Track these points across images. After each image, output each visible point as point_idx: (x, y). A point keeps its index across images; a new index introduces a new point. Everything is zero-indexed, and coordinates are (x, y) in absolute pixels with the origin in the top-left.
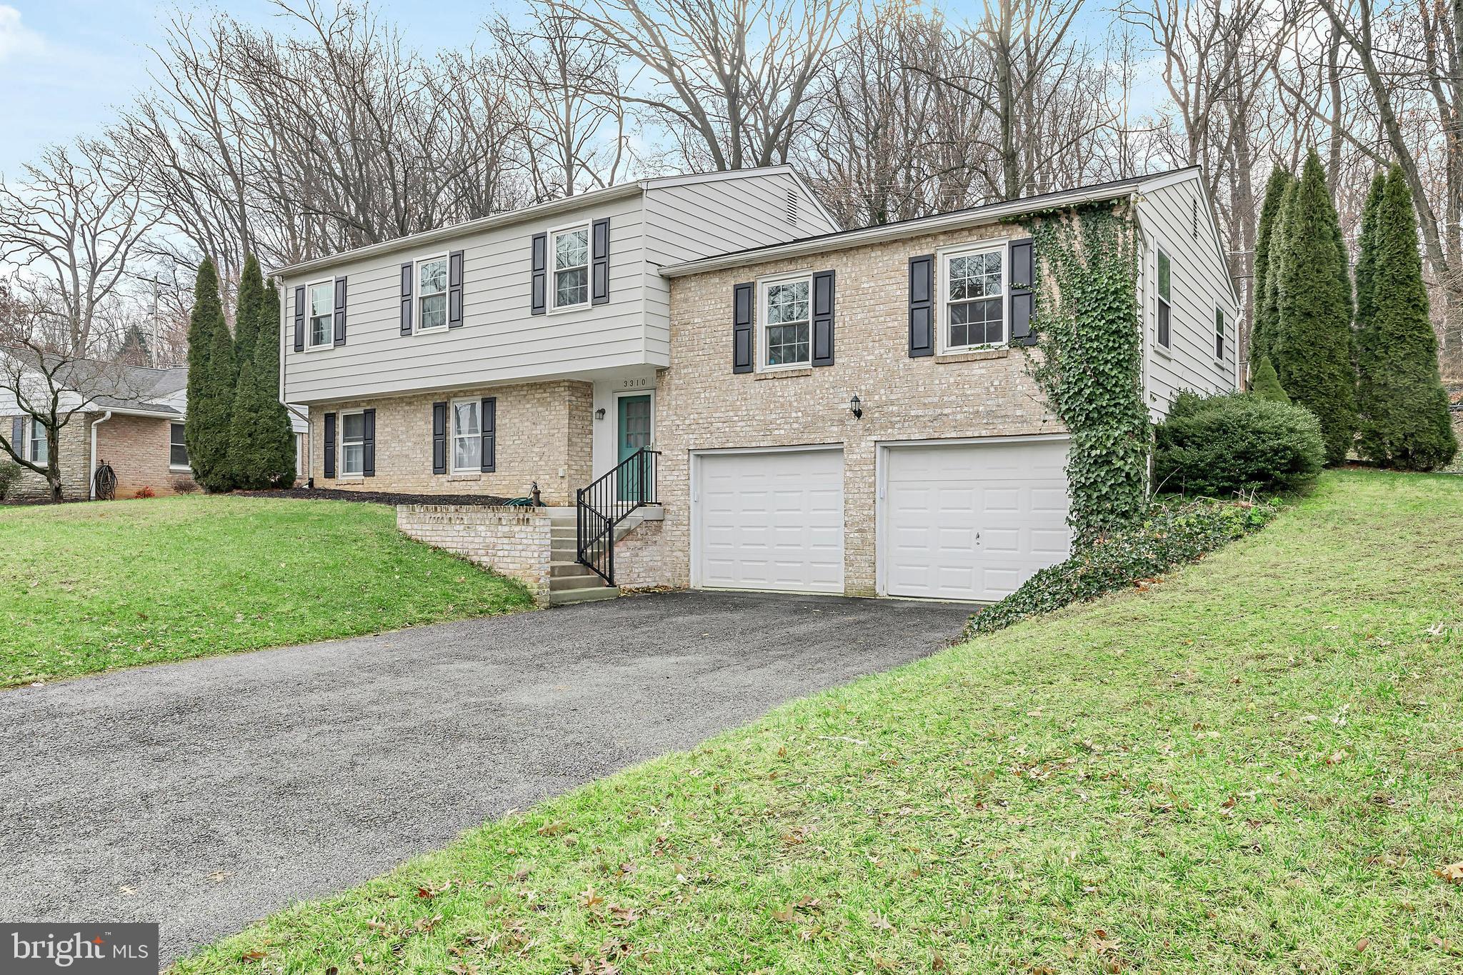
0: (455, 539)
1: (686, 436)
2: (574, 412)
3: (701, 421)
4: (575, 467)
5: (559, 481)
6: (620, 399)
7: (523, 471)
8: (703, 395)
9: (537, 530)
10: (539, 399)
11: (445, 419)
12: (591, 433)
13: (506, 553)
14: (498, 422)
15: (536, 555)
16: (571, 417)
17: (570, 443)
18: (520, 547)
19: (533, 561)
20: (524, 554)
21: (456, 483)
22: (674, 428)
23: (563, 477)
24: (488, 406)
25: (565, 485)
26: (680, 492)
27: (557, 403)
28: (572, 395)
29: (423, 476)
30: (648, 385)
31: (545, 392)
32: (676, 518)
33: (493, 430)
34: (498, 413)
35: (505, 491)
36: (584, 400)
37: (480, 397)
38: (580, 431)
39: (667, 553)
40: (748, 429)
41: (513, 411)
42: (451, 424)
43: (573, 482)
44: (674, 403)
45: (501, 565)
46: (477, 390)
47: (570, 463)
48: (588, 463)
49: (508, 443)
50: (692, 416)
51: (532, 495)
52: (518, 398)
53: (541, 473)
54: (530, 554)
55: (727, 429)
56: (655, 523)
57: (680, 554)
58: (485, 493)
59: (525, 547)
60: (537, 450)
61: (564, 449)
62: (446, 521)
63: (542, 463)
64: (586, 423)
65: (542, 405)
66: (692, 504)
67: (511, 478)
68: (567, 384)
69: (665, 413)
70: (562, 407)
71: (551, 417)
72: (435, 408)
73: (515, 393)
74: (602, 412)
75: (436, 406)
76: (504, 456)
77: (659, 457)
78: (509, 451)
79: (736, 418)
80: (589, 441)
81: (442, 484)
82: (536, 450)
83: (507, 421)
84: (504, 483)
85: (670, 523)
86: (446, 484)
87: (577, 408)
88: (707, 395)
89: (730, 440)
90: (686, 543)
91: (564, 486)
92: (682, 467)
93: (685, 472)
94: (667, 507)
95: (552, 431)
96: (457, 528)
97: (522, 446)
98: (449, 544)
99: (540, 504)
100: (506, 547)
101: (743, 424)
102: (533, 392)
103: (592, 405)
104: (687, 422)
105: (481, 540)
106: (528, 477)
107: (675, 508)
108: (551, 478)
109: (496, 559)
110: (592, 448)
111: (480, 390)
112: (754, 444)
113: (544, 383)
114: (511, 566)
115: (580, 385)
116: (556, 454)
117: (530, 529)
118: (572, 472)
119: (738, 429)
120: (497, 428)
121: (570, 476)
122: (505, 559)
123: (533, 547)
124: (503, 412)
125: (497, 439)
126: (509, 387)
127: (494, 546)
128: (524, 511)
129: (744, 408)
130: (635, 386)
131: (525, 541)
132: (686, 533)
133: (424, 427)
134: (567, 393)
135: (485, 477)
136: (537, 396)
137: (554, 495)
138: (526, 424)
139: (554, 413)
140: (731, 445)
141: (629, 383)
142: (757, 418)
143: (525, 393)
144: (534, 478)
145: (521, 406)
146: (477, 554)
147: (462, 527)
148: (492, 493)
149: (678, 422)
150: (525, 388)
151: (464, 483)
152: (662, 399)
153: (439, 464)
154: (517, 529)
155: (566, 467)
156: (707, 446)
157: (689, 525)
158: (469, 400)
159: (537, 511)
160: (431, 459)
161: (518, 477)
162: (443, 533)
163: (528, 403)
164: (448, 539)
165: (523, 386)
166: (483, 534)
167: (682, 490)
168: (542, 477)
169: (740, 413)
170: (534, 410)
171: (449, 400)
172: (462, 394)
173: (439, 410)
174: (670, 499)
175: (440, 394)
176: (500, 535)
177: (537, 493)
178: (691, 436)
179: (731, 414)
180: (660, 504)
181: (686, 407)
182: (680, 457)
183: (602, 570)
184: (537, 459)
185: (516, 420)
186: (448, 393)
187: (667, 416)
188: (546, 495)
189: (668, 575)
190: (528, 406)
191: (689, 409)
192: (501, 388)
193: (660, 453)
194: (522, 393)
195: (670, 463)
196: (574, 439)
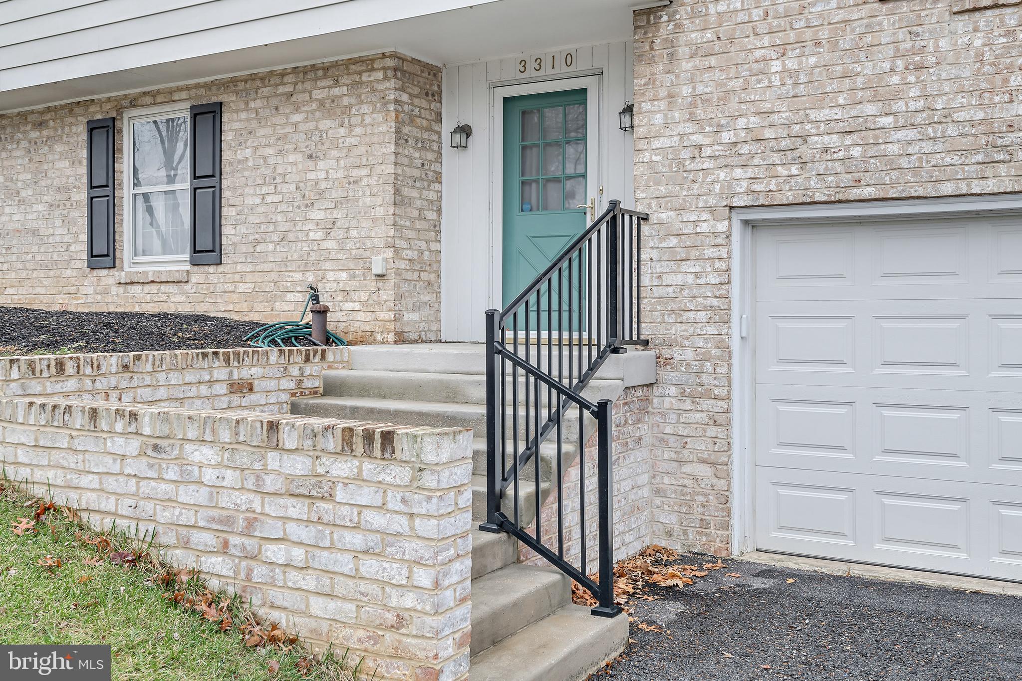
0: (111, 483)
1: (722, 175)
2: (406, 130)
3: (769, 133)
4: (409, 254)
5: (372, 285)
6: (506, 100)
7: (285, 261)
8: (776, 66)
9: (429, 480)
10: (322, 103)
11: (113, 153)
12: (438, 178)
13: (298, 554)
14: (226, 156)
15: (424, 578)
16: (400, 139)
17: (399, 201)
18: (356, 540)
19: (409, 600)
20: (369, 567)
21: (137, 289)
22: (686, 154)
23: (381, 276)
24: (205, 123)
25: (387, 295)
26: (702, 316)
27: (365, 108)
28: (402, 89)
29: (69, 273)
30: (581, 65)
31: (337, 83)
32: (693, 379)
33: (216, 173)
34: (228, 136)
35: (245, 306)
36: (424, 104)
37: (187, 105)
38: (417, 173)
39: (663, 466)
40: (927, 147)
41: (262, 132)
42: (125, 166)
43: (405, 287)
44: (686, 90)
45: (277, 596)
46: (179, 89)
47: (400, 243)
48: (434, 246)
49: (249, 201)
50: (742, 122)
51: (309, 318)
52: (274, 102)
53: (328, 265)
54: (396, 573)
55: (856, 152)
56: (640, 392)
57: (703, 471)
58: (200, 309)
59: (373, 540)
60: (320, 215)
61: (383, 209)
62: (79, 420)
63: (331, 244)
64: (430, 156)
65: (329, 114)
66: (735, 344)
67: (257, 277)
68: (390, 63)
69: (659, 119)
70: (379, 117)
71: (354, 141)
72: (91, 131)
73: (266, 91)
74: (465, 131)
75: (93, 128)
76: (243, 229)
77: (645, 229)
78: (253, 219)
79: (888, 121)
80: (432, 196)
81: (106, 291)
82: (316, 214)
83: (248, 152)
84: (242, 288)
85: (673, 390)
86: (115, 289)
87: (412, 121)
88: (791, 64)
89: (867, 178)
90: (721, 444)
91: (384, 296)
92: (709, 252)
93: (722, 265)
94: (666, 352)
95: (354, 173)
96: (118, 444)
97: (283, 207)
98: (89, 499)
99: (329, 339)
100: (295, 531)
101: (911, 134)
102: (308, 85)
103: (439, 118)
104: (726, 137)
105: (201, 496)
106: (298, 276)
107: (689, 355)
108: (353, 277)
109: (260, 573)
110: (439, 212)
111: (188, 88)
112: (948, 188)
113: (335, 65)
114: (317, 605)
115: (417, 69)
116: (366, 224)
117: (398, 474)
118: (403, 265)
119: (894, 149)
120: (226, 169)
121: (398, 273)
122: (294, 577)
123: (411, 548)
124: (239, 133)
125: (226, 194)
126: (252, 78)
127: (250, 524)
128: (299, 359)
129: (914, 92)
130: (547, 70)
131: (376, 520)
132: (721, 418)
133: (69, 172)
134: (391, 84)
135: (198, 275)
136: (318, 94)
137: (360, 316)
138: (292, 158)
139: (358, 130)
140: (868, 192)
141: (531, 65)
142: (960, 116)
143: (289, 89)
144: (310, 278)
145: (281, 120)
146: (185, 545)
147: (133, 446)
148: (215, 308)
149: (698, 139)
150: (290, 79)
151: (154, 288)
152: (652, 81)
153: (100, 247)
154: (342, 468)
155: (389, 253)
156: (790, 197)
157: (729, 398)
158: (162, 113)
159: (330, 357)
160: (84, 237)
161: (274, 276)
162: (71, 460)
163: (297, 110)
164: (86, 481)
165: (283, 74)
166: (209, 476)
167: (711, 308)
168: (330, 276)
169: (901, 106)
170: (311, 125)
171: (120, 113)
172: (148, 100)
173: (100, 138)
174: (675, 331)
175: (101, 102)
176: (270, 483)
177: (322, 312)
178: (738, 173)
179: (870, 109)
180: (646, 343)
181: (724, 100)
182: (704, 228)
183: (573, 558)
184: (319, 235)
185: (269, 151)
186: (117, 99)
187: (666, 125)
188: (340, 316)
189: (670, 519)
190: (296, 118)
191: (733, 106)
192: (234, 81)
193: (646, 218)
194: (281, 90)
195: (674, 241)
196: (406, 191)
